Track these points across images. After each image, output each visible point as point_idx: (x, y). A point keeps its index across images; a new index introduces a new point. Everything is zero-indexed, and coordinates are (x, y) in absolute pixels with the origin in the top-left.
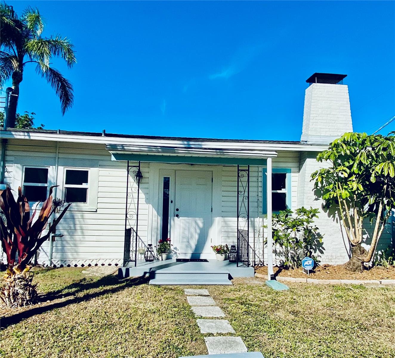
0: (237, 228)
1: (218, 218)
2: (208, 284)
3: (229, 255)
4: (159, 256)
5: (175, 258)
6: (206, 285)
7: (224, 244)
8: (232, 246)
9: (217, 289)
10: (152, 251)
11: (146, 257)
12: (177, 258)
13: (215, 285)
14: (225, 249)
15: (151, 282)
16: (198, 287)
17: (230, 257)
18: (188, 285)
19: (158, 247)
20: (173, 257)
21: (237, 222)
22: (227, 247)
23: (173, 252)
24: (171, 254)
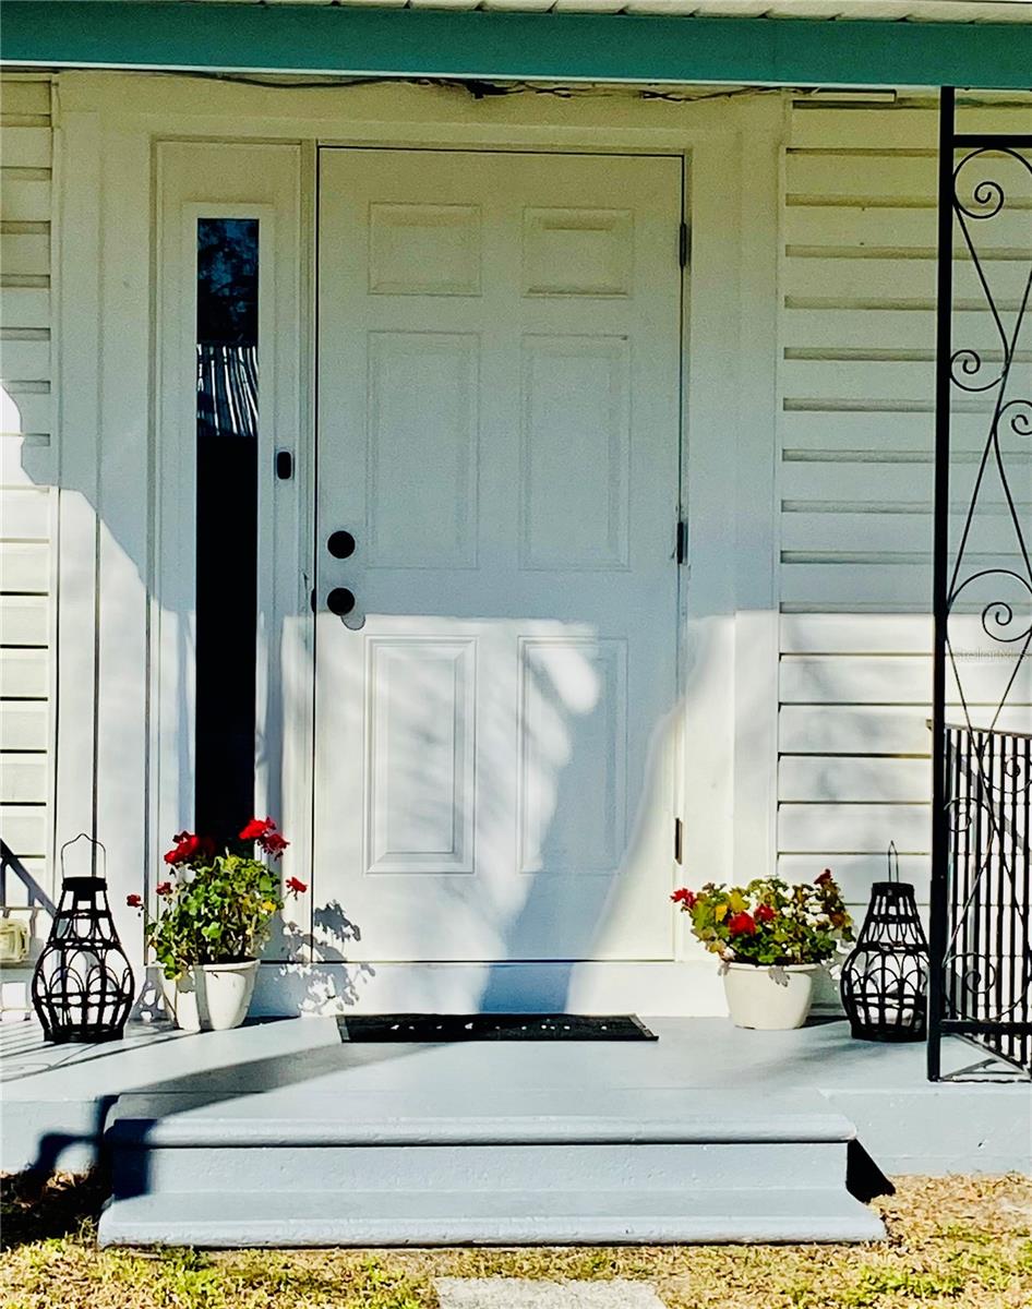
0: (929, 713)
1: (740, 617)
2: (655, 1237)
3: (846, 976)
4: (169, 987)
5: (331, 1010)
6: (639, 1245)
7: (799, 873)
8: (878, 889)
9: (746, 1281)
10: (108, 945)
11: (49, 996)
12: (349, 1011)
13: (727, 1243)
14: (815, 916)
15: (119, 1220)
16: (563, 1264)
17: (864, 995)
18: (468, 1245)
19: (158, 906)
20: (308, 1004)
21: (930, 662)
22: (835, 897)
23: (305, 950)
24: (291, 968)
